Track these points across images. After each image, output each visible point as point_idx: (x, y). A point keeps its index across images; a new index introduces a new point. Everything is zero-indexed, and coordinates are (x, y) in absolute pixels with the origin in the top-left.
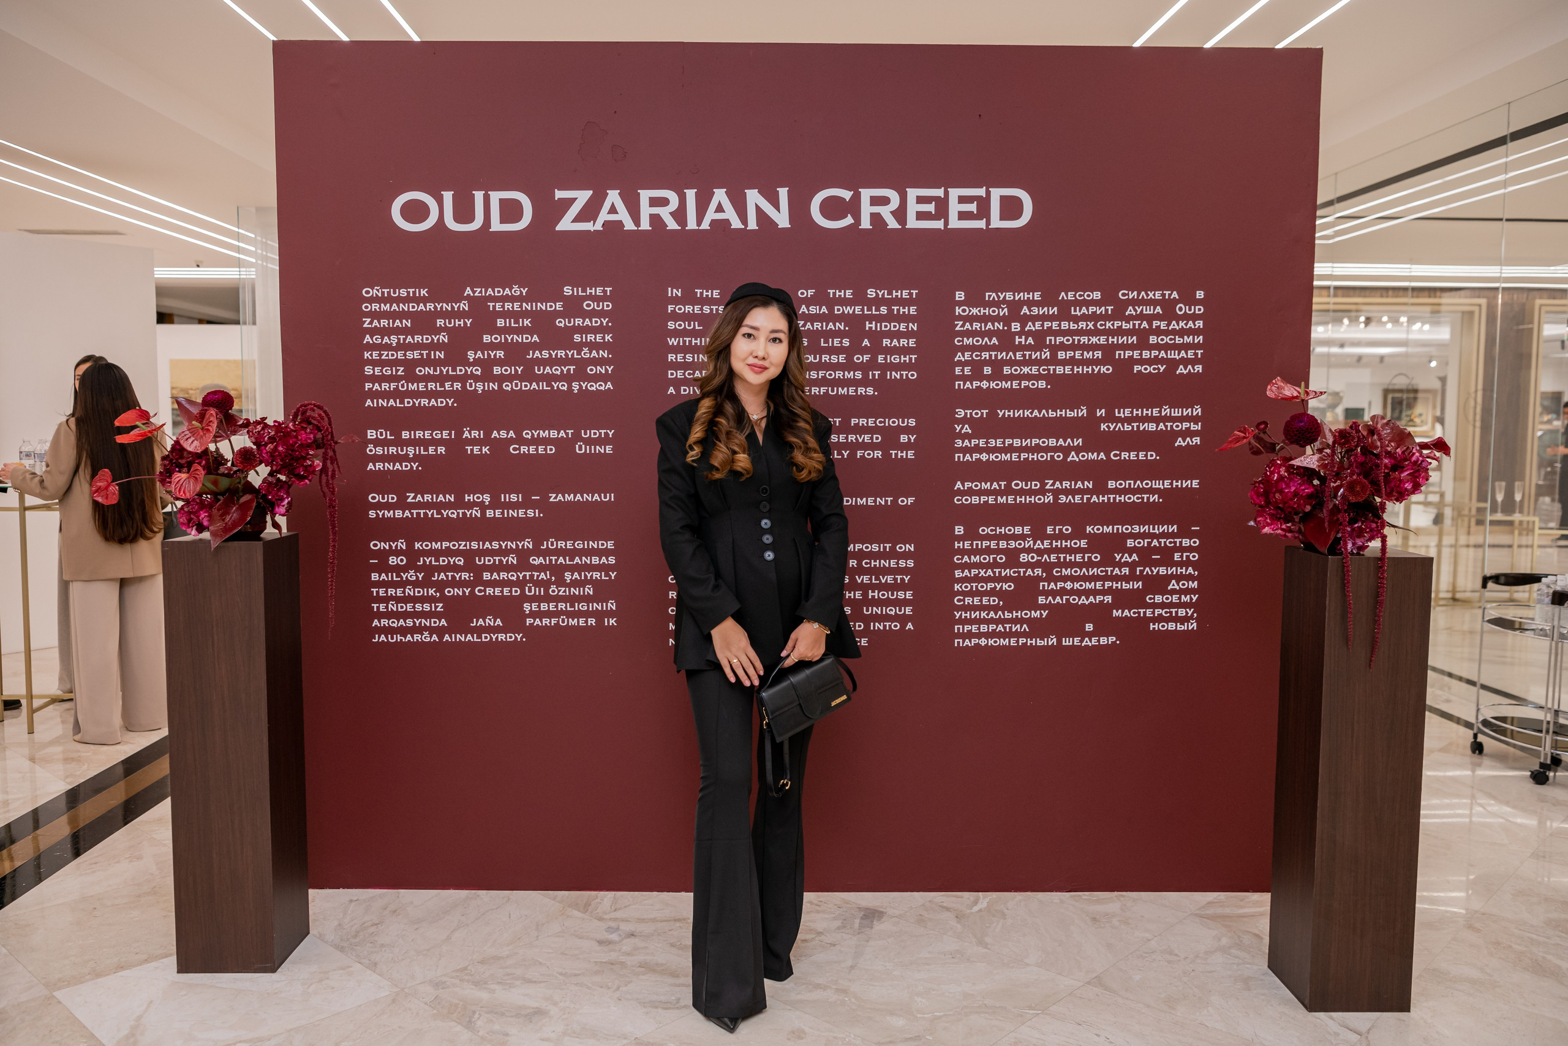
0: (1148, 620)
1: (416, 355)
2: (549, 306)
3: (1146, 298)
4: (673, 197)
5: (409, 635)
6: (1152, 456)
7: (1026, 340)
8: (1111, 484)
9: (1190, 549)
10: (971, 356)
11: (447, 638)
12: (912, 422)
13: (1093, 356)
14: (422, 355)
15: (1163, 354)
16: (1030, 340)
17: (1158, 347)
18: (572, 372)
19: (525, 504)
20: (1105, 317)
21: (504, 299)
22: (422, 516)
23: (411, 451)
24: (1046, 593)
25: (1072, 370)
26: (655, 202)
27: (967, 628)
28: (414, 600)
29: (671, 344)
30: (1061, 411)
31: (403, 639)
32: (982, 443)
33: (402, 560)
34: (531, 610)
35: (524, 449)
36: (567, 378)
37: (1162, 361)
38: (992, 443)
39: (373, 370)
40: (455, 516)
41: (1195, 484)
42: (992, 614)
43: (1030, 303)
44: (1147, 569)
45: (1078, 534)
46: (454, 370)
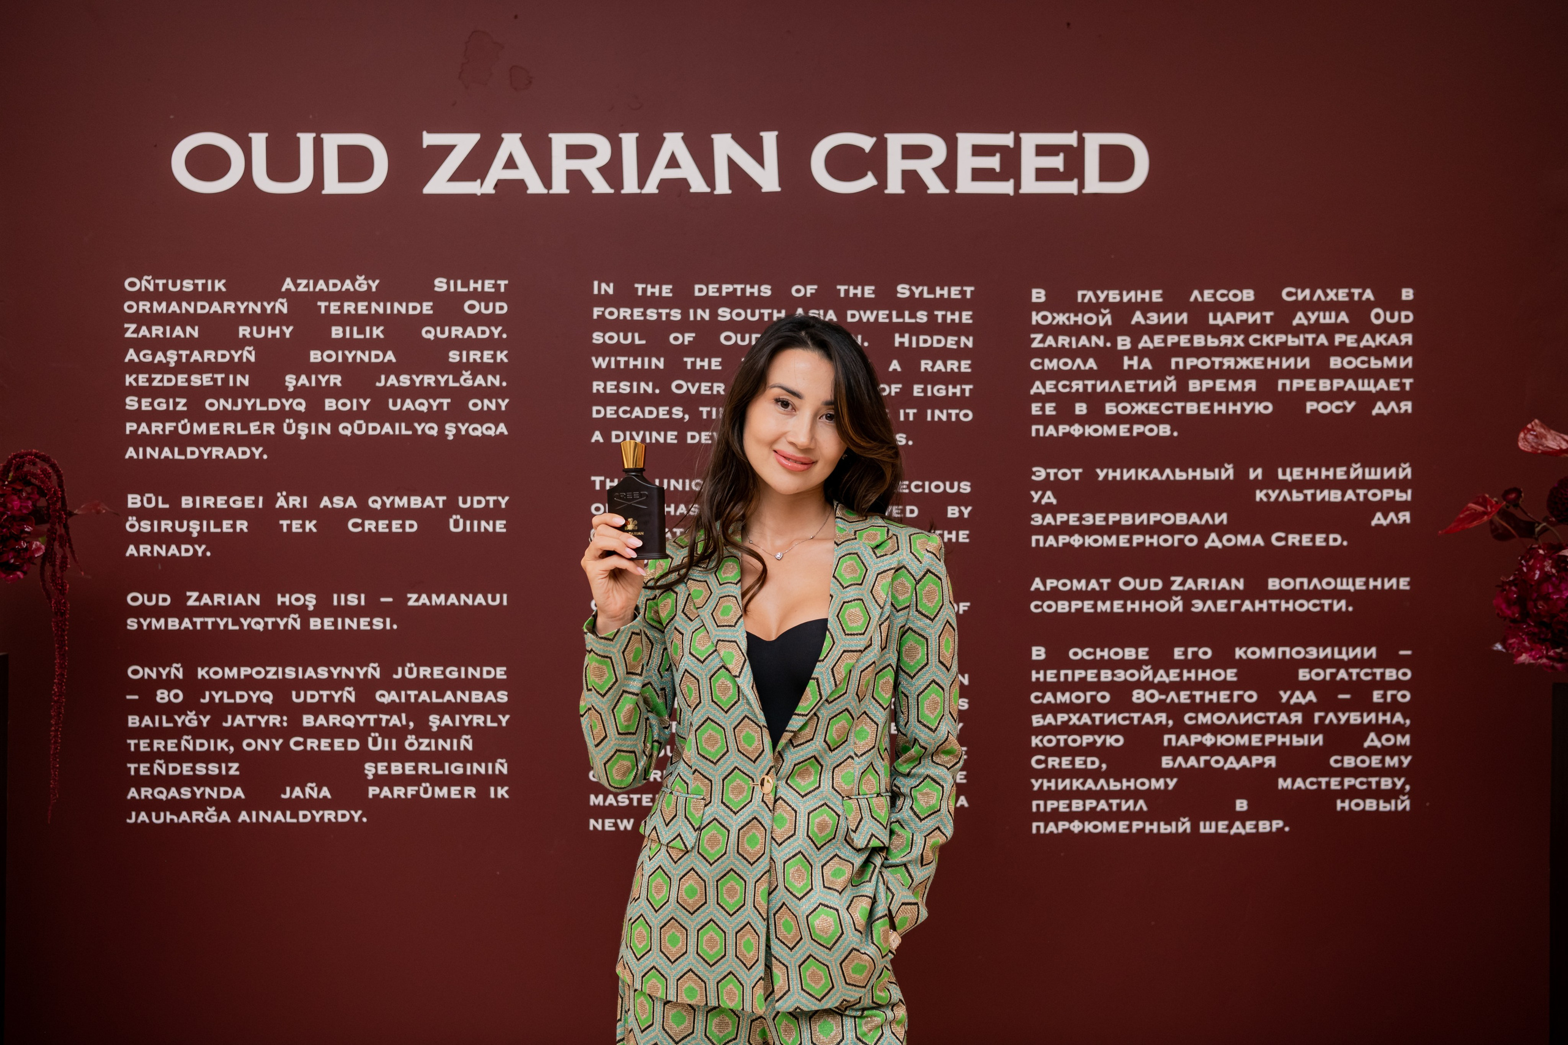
0: (1331, 796)
1: (206, 380)
2: (412, 308)
3: (1323, 298)
4: (602, 145)
5: (184, 813)
6: (1335, 540)
7: (1140, 362)
8: (1273, 584)
9: (1398, 685)
10: (1056, 386)
11: (244, 816)
12: (966, 487)
13: (1244, 387)
14: (214, 380)
15: (1350, 385)
16: (1146, 363)
17: (1343, 374)
18: (445, 408)
19: (371, 610)
20: (1262, 328)
21: (343, 297)
22: (210, 627)
23: (195, 527)
24: (1174, 752)
25: (1211, 408)
26: (574, 152)
27: (1051, 804)
28: (194, 757)
29: (596, 366)
30: (1194, 471)
31: (175, 818)
32: (1073, 519)
33: (176, 696)
34: (376, 775)
35: (370, 525)
36: (438, 417)
37: (1350, 395)
38: (1089, 519)
39: (139, 402)
40: (260, 628)
41: (1404, 583)
42: (1090, 783)
43: (1146, 307)
44: (1331, 715)
45: (1223, 660)
46: (264, 403)
